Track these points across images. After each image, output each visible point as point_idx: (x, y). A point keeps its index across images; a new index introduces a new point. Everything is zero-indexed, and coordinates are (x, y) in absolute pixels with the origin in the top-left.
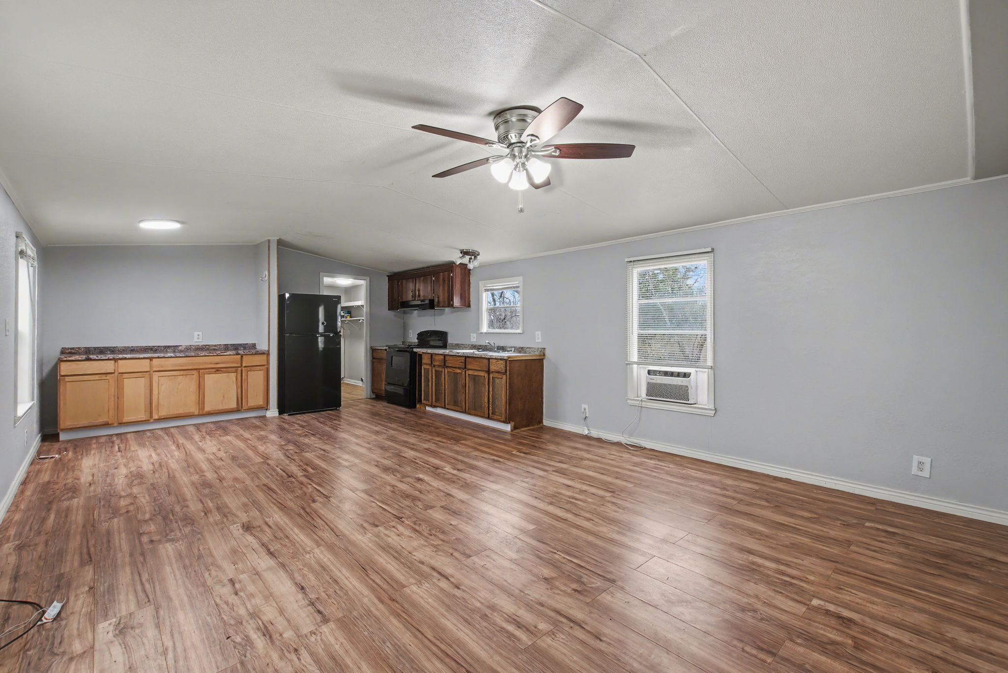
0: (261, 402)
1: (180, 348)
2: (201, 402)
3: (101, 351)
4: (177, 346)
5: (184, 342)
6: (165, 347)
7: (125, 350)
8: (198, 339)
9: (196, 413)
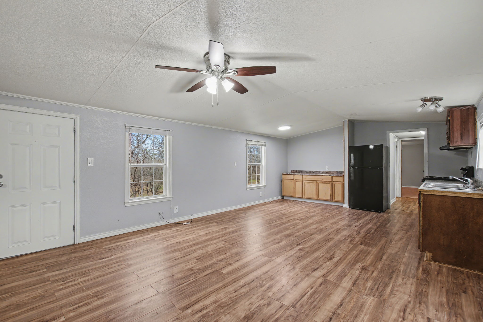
0: (340, 199)
1: (321, 172)
2: (318, 195)
3: (299, 172)
4: (320, 171)
5: (322, 170)
6: (317, 171)
7: (307, 172)
8: (327, 168)
9: (316, 198)
